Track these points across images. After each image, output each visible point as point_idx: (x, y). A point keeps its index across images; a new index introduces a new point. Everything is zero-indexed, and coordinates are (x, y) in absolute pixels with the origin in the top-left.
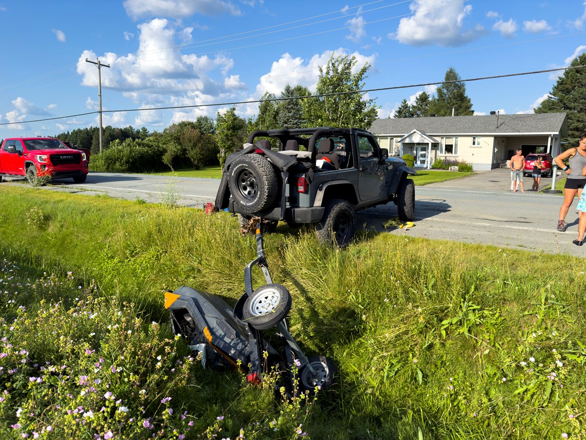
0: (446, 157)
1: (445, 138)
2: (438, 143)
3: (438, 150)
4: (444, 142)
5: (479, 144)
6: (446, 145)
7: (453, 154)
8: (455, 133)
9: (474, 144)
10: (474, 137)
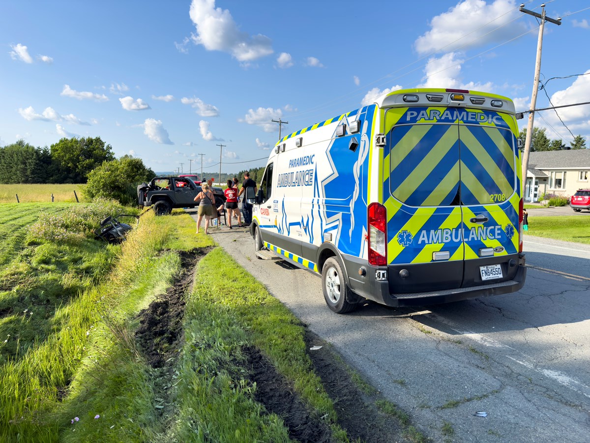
0: (554, 191)
1: (554, 173)
2: (548, 178)
3: (548, 184)
4: (554, 176)
5: (586, 178)
6: (556, 179)
7: (561, 189)
8: (563, 167)
9: (581, 178)
10: (582, 171)
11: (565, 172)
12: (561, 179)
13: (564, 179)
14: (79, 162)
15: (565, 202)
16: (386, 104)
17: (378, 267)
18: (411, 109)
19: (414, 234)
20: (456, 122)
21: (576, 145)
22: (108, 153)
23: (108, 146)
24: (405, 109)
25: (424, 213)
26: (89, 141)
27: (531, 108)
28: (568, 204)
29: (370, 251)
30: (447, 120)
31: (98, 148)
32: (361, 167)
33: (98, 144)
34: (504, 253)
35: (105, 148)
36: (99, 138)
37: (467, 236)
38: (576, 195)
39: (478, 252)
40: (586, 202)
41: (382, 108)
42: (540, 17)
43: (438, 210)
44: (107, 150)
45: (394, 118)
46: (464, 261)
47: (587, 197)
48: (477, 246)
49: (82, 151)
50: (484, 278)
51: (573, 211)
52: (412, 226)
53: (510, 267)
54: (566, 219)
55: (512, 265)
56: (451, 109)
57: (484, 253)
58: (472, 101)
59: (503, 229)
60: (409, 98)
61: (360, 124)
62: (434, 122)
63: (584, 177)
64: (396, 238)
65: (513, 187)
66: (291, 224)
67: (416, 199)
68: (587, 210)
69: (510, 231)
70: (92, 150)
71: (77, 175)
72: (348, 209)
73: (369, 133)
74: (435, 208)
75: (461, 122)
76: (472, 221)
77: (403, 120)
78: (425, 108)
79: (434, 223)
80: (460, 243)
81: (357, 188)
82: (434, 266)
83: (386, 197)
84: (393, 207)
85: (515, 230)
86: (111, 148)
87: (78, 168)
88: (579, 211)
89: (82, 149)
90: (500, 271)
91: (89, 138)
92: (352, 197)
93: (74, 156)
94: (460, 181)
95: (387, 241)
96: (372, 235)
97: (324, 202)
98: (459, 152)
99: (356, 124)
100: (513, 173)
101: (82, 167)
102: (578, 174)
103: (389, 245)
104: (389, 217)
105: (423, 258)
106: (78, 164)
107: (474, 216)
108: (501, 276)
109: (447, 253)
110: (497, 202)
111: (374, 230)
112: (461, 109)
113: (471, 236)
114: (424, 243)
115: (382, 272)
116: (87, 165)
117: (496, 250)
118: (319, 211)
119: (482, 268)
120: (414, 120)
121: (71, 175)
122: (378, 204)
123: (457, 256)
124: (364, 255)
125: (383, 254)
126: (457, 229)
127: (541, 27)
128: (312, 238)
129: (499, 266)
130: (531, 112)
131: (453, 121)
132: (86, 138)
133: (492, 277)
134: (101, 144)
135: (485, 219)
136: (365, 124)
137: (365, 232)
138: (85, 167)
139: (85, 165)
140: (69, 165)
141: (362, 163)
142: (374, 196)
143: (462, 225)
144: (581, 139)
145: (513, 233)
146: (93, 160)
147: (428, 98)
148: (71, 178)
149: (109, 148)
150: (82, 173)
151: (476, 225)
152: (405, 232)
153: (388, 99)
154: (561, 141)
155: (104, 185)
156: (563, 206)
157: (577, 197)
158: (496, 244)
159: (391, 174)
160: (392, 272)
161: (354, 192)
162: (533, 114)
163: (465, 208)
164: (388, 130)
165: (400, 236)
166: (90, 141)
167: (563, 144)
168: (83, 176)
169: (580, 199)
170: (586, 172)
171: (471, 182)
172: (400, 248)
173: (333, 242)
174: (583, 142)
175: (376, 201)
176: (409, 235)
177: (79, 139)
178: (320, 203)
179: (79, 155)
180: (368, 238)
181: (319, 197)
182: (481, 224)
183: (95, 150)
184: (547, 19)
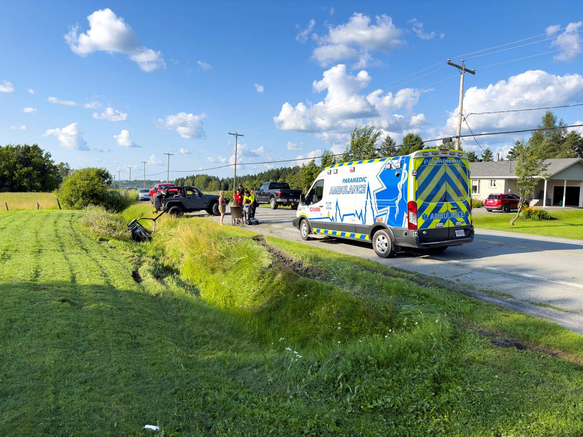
4: (472, 184)
5: (495, 185)
6: (473, 186)
7: (477, 194)
8: (478, 176)
9: (491, 185)
10: (491, 179)
11: (479, 181)
12: (476, 186)
13: (479, 186)
14: (16, 170)
15: (481, 205)
16: (416, 157)
17: (413, 230)
18: (425, 159)
19: (428, 215)
20: (444, 164)
21: (485, 157)
22: (47, 160)
23: (47, 154)
24: (423, 159)
25: (432, 205)
26: (25, 148)
27: (458, 135)
28: (483, 206)
29: (410, 224)
30: (440, 163)
31: (37, 155)
32: (403, 185)
33: (36, 151)
34: (465, 224)
35: (43, 156)
36: (37, 146)
37: (450, 216)
38: (488, 198)
39: (454, 223)
40: (496, 204)
41: (414, 158)
42: (461, 68)
43: (438, 204)
44: (46, 157)
45: (419, 163)
46: (449, 228)
47: (496, 200)
48: (454, 221)
49: (19, 158)
50: (457, 236)
51: (487, 211)
52: (428, 212)
53: (468, 231)
54: (482, 217)
55: (469, 230)
56: (442, 158)
57: (457, 224)
58: (450, 154)
59: (465, 213)
60: (425, 154)
61: (402, 165)
62: (435, 164)
63: (493, 185)
64: (421, 217)
65: (468, 193)
66: (344, 215)
67: (429, 199)
68: (496, 211)
69: (467, 214)
70: (30, 157)
71: (14, 183)
72: (395, 205)
73: (407, 169)
74: (436, 203)
75: (446, 164)
76: (452, 209)
77: (423, 164)
78: (431, 158)
79: (436, 210)
80: (447, 219)
81: (400, 195)
82: (437, 230)
83: (417, 198)
84: (419, 203)
85: (469, 214)
86: (50, 156)
87: (15, 177)
88: (491, 211)
89: (19, 157)
90: (464, 233)
91: (25, 144)
92: (397, 199)
93: (11, 163)
94: (446, 191)
95: (417, 218)
96: (410, 216)
97: (376, 202)
98: (445, 177)
99: (399, 165)
100: (467, 187)
101: (20, 175)
102: (488, 182)
103: (418, 220)
104: (418, 207)
105: (432, 226)
106: (15, 172)
107: (452, 207)
108: (464, 235)
109: (442, 224)
110: (461, 200)
111: (411, 213)
112: (446, 158)
113: (451, 216)
114: (432, 219)
115: (416, 232)
116: (25, 173)
117: (462, 223)
118: (372, 207)
119: (456, 231)
120: (427, 164)
121: (7, 183)
122: (413, 201)
123: (446, 225)
124: (405, 225)
125: (416, 224)
126: (445, 213)
127: (462, 76)
128: (364, 221)
129: (463, 230)
130: (457, 137)
131: (443, 164)
132: (22, 144)
133: (460, 235)
134: (39, 152)
135: (457, 209)
136: (405, 165)
137: (406, 215)
138: (23, 175)
139: (23, 174)
140: (5, 173)
141: (404, 183)
142: (411, 197)
143: (447, 211)
144: (489, 152)
145: (468, 215)
146: (31, 168)
147: (433, 154)
148: (6, 186)
149: (48, 155)
150: (20, 181)
151: (453, 211)
152: (425, 214)
153: (416, 154)
154: (474, 153)
155: (83, 194)
156: (479, 207)
157: (489, 200)
158: (462, 220)
159: (419, 188)
160: (420, 233)
161: (399, 196)
162: (459, 139)
163: (449, 203)
164: (417, 168)
165: (423, 216)
166: (27, 149)
167: (475, 156)
168: (20, 184)
169: (491, 202)
170: (495, 181)
171: (451, 192)
172: (423, 221)
173: (383, 222)
174: (491, 154)
175: (413, 200)
176: (427, 216)
177: (14, 147)
178: (373, 202)
179: (15, 163)
180: (408, 217)
181: (371, 199)
182: (455, 211)
183: (33, 158)
184: (466, 70)
